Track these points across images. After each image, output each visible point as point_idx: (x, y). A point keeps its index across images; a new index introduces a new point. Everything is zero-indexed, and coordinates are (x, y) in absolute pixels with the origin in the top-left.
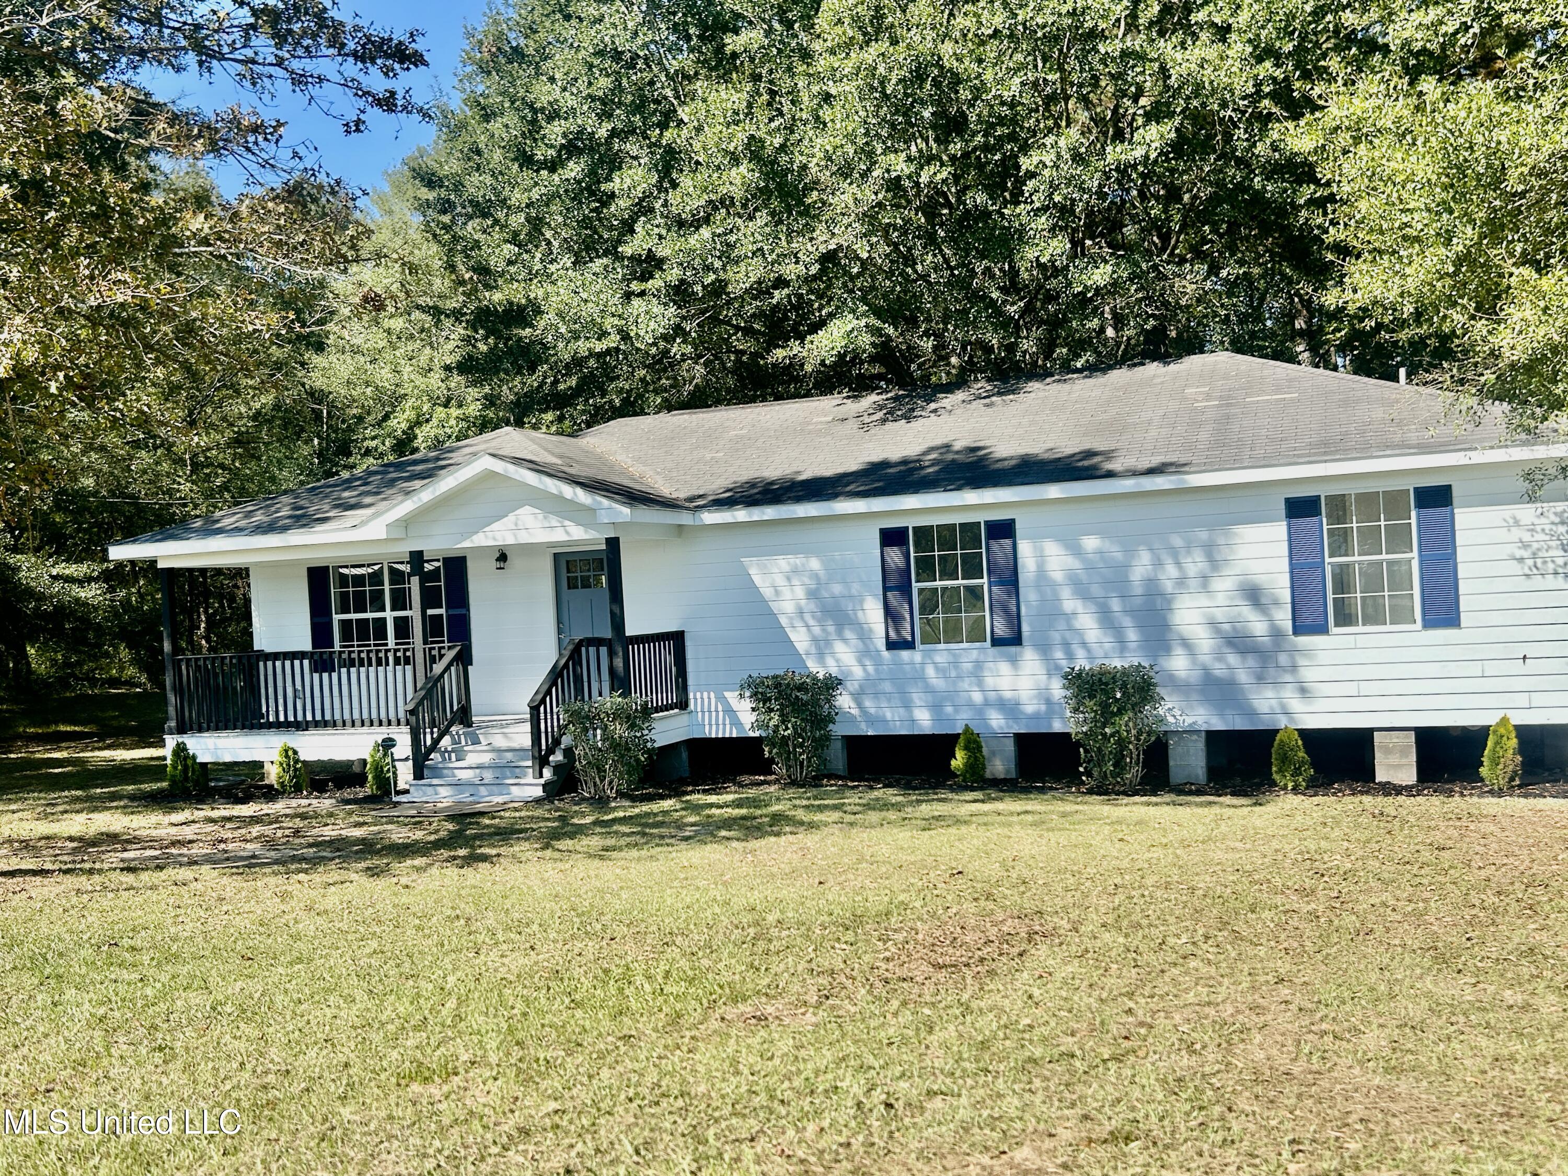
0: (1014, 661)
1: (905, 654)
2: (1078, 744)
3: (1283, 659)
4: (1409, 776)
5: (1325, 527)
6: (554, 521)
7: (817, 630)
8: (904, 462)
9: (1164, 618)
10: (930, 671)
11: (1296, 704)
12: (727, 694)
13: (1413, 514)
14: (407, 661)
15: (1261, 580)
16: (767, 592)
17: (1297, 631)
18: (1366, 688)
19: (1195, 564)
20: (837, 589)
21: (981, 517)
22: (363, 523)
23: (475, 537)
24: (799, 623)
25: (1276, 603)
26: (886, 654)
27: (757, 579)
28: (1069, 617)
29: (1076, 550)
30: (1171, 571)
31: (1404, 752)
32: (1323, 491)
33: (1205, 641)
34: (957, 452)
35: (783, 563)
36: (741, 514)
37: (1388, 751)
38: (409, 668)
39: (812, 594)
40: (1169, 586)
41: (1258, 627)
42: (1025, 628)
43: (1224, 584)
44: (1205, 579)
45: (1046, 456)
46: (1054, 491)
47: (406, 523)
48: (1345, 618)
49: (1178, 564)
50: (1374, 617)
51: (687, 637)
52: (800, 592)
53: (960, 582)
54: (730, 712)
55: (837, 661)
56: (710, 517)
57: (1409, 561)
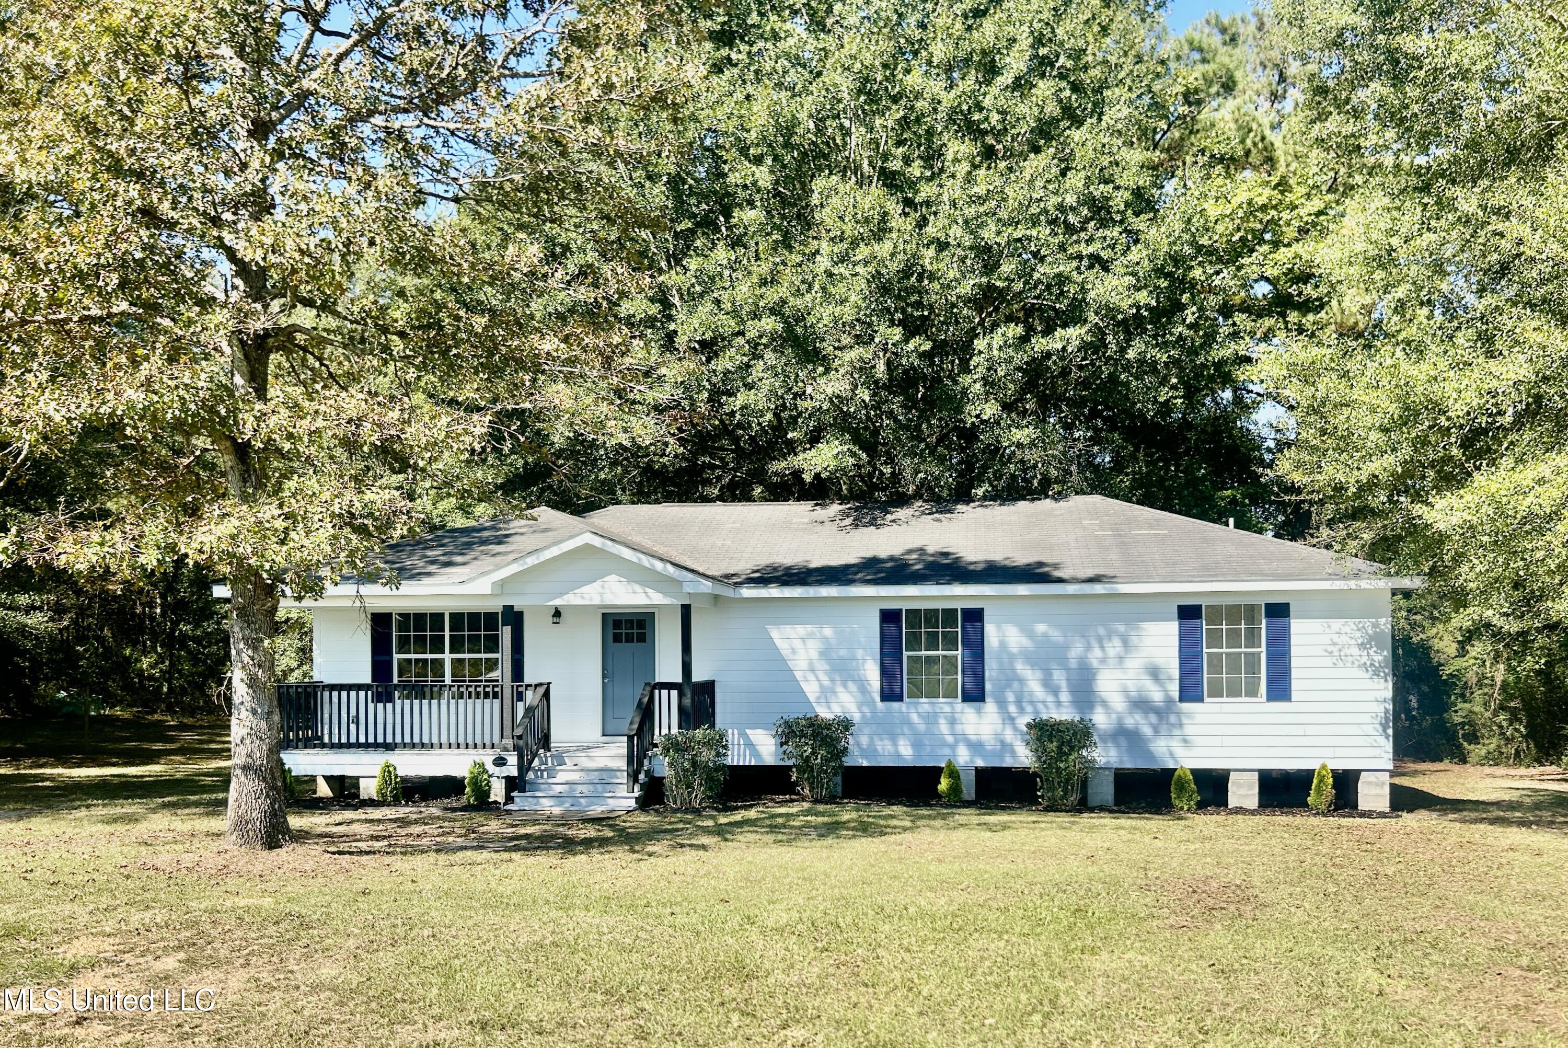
0: (979, 712)
1: (895, 705)
2: (1035, 774)
3: (1173, 719)
4: (1252, 802)
5: (1204, 627)
6: (638, 588)
7: (827, 683)
8: (892, 559)
9: (1090, 685)
10: (915, 718)
11: (1179, 751)
12: (748, 731)
13: (1264, 621)
14: (495, 696)
15: (1161, 662)
16: (786, 653)
17: (1182, 699)
18: (1225, 741)
19: (1114, 648)
20: (843, 653)
21: (959, 605)
22: (471, 580)
23: (566, 597)
24: (811, 677)
25: (1170, 679)
26: (880, 705)
27: (778, 643)
28: (1022, 681)
29: (1031, 635)
30: (1097, 652)
31: (1251, 787)
32: (1204, 602)
33: (1118, 703)
34: (933, 555)
35: (801, 630)
36: (774, 591)
37: (1239, 785)
38: (497, 702)
39: (825, 654)
40: (1095, 664)
41: (1157, 696)
42: (988, 686)
43: (1134, 664)
44: (1121, 658)
45: (1007, 563)
46: (1022, 589)
47: (502, 584)
48: (1216, 692)
49: (1102, 647)
50: (1234, 692)
51: (716, 685)
52: (814, 655)
53: (940, 652)
54: (750, 745)
55: (843, 707)
56: (747, 592)
57: (1259, 653)
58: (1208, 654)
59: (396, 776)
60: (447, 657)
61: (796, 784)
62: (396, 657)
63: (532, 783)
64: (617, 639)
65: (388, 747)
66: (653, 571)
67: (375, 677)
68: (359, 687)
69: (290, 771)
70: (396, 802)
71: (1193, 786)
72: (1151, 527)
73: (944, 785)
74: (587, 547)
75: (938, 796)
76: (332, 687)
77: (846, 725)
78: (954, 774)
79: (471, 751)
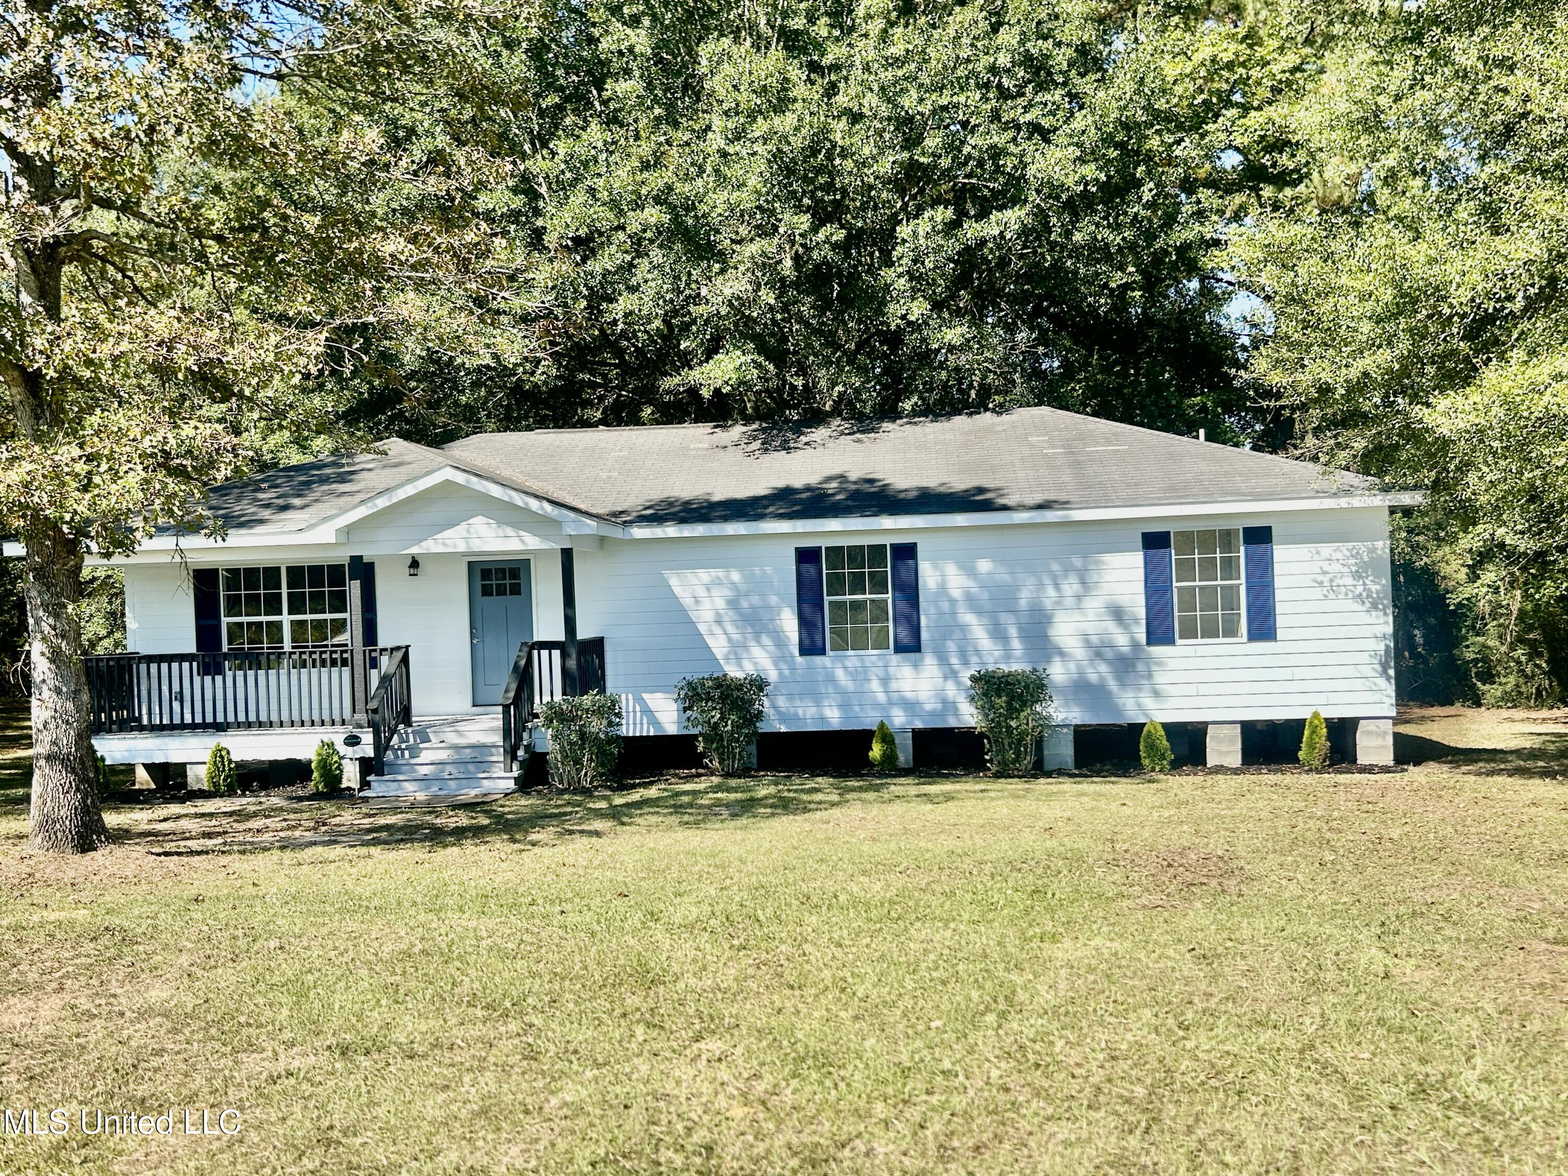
0: (916, 666)
1: (818, 660)
2: (982, 735)
3: (1140, 667)
4: (1235, 760)
5: (1174, 557)
6: (509, 531)
7: (736, 637)
8: (808, 488)
9: (1045, 631)
10: (840, 674)
11: (1149, 702)
12: (645, 696)
14: (344, 663)
15: (1124, 601)
16: (687, 601)
17: (1149, 643)
18: (1203, 689)
19: (1071, 587)
20: (756, 600)
21: (888, 541)
22: (311, 527)
23: (424, 544)
24: (717, 630)
25: (1136, 621)
26: (800, 660)
27: (677, 590)
28: (964, 628)
29: (971, 572)
30: (1051, 592)
31: (1232, 742)
32: (1172, 528)
33: (1079, 652)
34: (855, 483)
35: (704, 575)
36: (671, 530)
37: (1219, 741)
38: (346, 671)
39: (733, 604)
40: (1048, 604)
41: (1122, 640)
42: (925, 635)
43: (1095, 604)
44: (1079, 597)
45: (943, 489)
46: (961, 519)
47: (349, 530)
48: (1189, 632)
49: (1057, 586)
50: (1210, 632)
51: (606, 642)
52: (720, 604)
53: (867, 596)
54: (648, 712)
55: (755, 664)
56: (640, 532)
57: (1238, 586)
58: (1179, 588)
59: (230, 761)
60: (286, 619)
61: (703, 755)
62: (225, 620)
63: (391, 765)
64: (486, 591)
65: (220, 727)
66: (527, 510)
67: (199, 648)
68: (181, 658)
69: (103, 759)
70: (230, 792)
71: (1165, 742)
72: (1108, 442)
73: (876, 751)
74: (447, 483)
75: (870, 764)
76: (150, 659)
77: (759, 684)
78: (887, 738)
79: (318, 729)
